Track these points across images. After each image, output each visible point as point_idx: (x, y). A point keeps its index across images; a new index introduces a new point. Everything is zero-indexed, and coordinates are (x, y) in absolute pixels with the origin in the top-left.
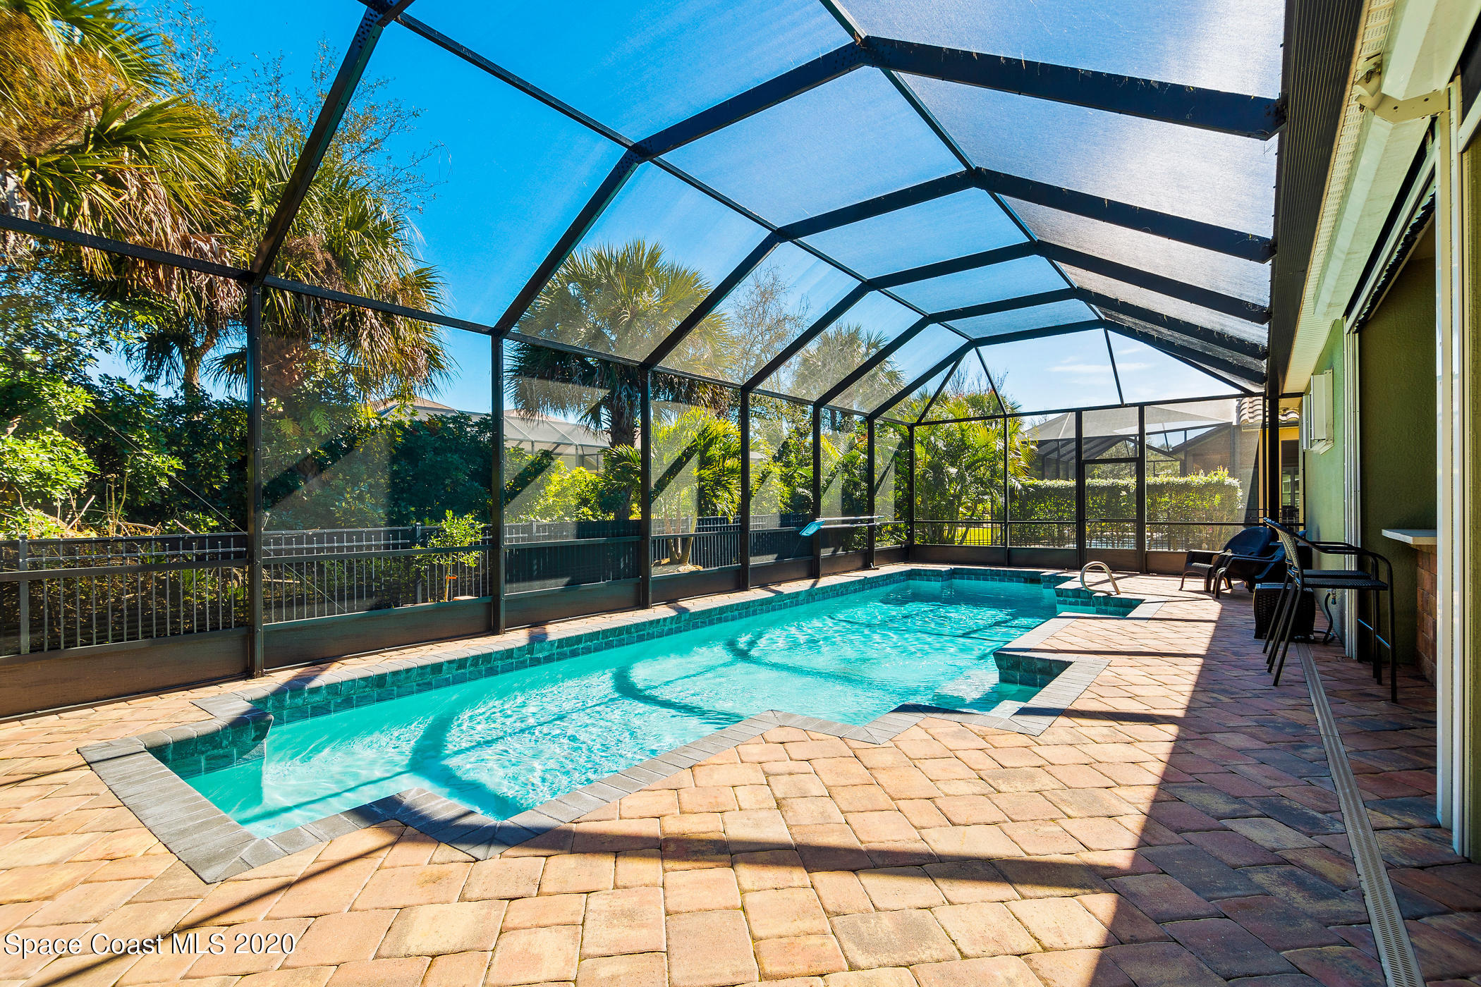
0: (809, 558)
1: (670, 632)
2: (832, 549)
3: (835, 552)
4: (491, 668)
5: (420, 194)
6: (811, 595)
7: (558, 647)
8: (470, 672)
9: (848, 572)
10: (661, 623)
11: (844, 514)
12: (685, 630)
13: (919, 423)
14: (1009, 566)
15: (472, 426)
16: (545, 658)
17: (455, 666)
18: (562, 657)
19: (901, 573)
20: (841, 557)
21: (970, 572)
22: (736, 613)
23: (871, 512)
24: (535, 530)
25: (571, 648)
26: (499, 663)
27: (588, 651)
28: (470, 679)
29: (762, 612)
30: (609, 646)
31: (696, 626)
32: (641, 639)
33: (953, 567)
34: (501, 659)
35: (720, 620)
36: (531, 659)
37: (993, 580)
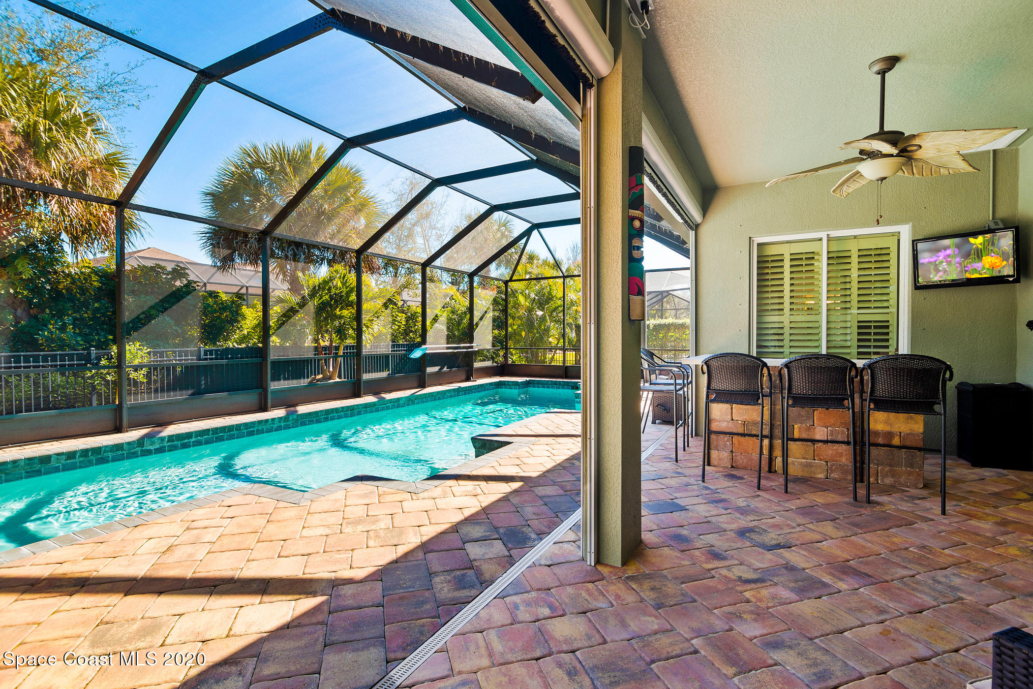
0: (419, 373)
1: (279, 429)
2: (439, 367)
3: (441, 369)
4: (102, 458)
5: (134, 94)
6: (410, 400)
7: (168, 442)
8: (80, 462)
9: (452, 383)
10: (270, 422)
11: (448, 343)
12: (293, 427)
13: (511, 280)
14: (566, 378)
15: (168, 274)
16: (156, 450)
17: (64, 457)
18: (173, 448)
19: (491, 384)
20: (445, 373)
21: (539, 382)
22: (342, 413)
23: (471, 341)
24: (202, 353)
25: (183, 442)
26: (110, 454)
27: (199, 443)
28: (80, 467)
29: (366, 412)
30: (220, 439)
31: (303, 424)
32: (251, 434)
33: (528, 379)
34: (111, 451)
35: (326, 419)
36: (142, 451)
37: (553, 387)
